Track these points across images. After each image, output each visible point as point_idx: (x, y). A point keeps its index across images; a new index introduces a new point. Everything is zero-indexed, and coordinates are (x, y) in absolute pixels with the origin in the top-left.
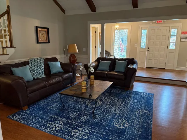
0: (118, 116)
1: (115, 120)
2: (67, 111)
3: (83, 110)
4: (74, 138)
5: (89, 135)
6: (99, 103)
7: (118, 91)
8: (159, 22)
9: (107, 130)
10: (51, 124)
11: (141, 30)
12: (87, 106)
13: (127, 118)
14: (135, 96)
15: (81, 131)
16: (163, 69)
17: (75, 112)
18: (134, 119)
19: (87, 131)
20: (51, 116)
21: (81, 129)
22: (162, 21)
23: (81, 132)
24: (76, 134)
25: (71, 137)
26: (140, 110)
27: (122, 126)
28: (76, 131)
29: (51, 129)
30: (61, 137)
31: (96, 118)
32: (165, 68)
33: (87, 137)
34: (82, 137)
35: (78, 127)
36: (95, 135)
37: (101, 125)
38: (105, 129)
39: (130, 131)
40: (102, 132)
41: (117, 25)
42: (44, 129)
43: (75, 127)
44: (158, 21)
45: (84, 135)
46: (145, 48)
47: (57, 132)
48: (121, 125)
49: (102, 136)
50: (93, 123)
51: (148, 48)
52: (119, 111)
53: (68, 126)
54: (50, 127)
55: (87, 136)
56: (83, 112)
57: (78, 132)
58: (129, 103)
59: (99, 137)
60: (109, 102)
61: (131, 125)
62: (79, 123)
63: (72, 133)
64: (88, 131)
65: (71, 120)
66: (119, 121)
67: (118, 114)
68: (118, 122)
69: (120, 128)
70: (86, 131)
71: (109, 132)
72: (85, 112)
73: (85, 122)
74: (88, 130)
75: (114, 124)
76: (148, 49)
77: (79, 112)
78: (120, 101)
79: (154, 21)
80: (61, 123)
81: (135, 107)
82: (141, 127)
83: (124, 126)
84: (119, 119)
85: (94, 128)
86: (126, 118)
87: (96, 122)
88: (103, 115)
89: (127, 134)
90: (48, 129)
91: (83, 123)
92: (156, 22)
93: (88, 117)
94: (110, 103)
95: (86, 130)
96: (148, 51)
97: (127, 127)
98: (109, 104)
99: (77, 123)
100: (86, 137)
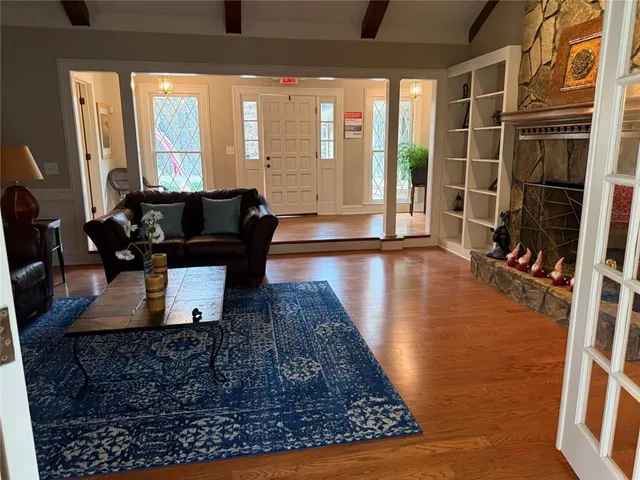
0: (280, 356)
1: (281, 366)
2: (103, 392)
3: (161, 373)
4: (201, 450)
5: (236, 426)
6: (200, 338)
7: (232, 293)
8: (289, 81)
9: (278, 395)
10: (76, 448)
11: (241, 104)
12: (168, 359)
13: (307, 351)
14: (288, 295)
15: (204, 426)
16: (312, 217)
17: (139, 386)
18: (325, 349)
19: (224, 419)
20: (54, 425)
21: (200, 422)
22: (297, 79)
23: (207, 429)
24: (196, 440)
25: (187, 452)
26: (324, 325)
27: (308, 374)
28: (188, 432)
29: (94, 460)
30: (153, 466)
31: (225, 380)
32: (316, 214)
33: (235, 433)
34: (223, 438)
35: (188, 418)
36: (255, 420)
37: (255, 390)
38: (271, 397)
39: (334, 378)
40: (266, 404)
41: (166, 81)
42: (62, 470)
43: (177, 423)
44: (286, 79)
45: (224, 432)
46: (257, 158)
47: (127, 460)
48: (303, 372)
49: (276, 414)
50: (225, 394)
51: (268, 158)
52: (275, 343)
53: (152, 431)
54: (85, 457)
55: (236, 429)
56: (168, 377)
57: (198, 434)
58: (287, 316)
59: (269, 418)
60: (229, 328)
61: (328, 365)
62: (181, 408)
63: (182, 440)
64: (228, 419)
65: (146, 410)
66: (291, 366)
67: (276, 350)
68: (291, 369)
69: (306, 378)
70: (220, 421)
71: (286, 399)
72: (174, 377)
73: (200, 401)
74: (223, 416)
75: (283, 376)
76: (268, 162)
77: (153, 384)
78: (259, 317)
79: (276, 78)
80: (115, 431)
81: (307, 321)
82: (352, 360)
83: (312, 373)
84: (288, 360)
85: (239, 405)
86: (303, 353)
87: (233, 390)
88: (238, 365)
89: (334, 386)
90: (84, 465)
91: (192, 404)
92: (281, 82)
93: (197, 385)
94: (232, 330)
95: (218, 417)
96: (269, 166)
97: (320, 371)
98: (232, 333)
99: (174, 413)
100: (232, 433)
